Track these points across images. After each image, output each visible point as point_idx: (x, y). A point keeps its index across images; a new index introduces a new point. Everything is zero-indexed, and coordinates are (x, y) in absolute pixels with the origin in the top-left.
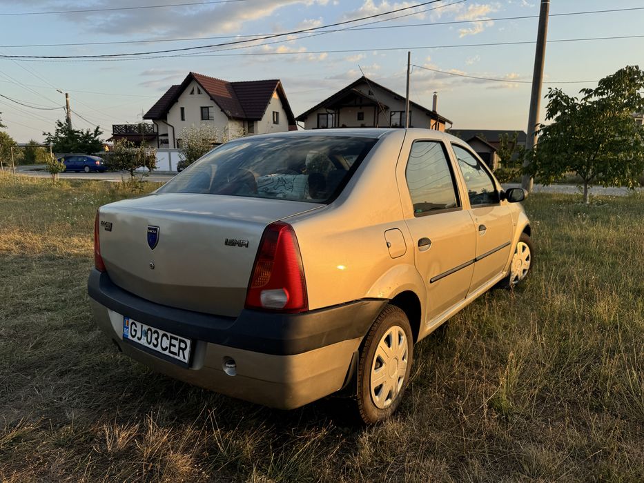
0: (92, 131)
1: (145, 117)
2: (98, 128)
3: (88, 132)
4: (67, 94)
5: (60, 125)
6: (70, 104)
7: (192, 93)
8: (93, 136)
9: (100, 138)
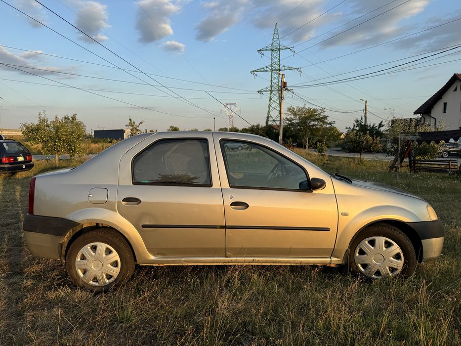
0: (377, 125)
1: (415, 113)
2: (382, 122)
3: (374, 125)
4: (366, 102)
5: (357, 121)
6: (368, 107)
7: (455, 90)
8: (377, 128)
9: (382, 129)
